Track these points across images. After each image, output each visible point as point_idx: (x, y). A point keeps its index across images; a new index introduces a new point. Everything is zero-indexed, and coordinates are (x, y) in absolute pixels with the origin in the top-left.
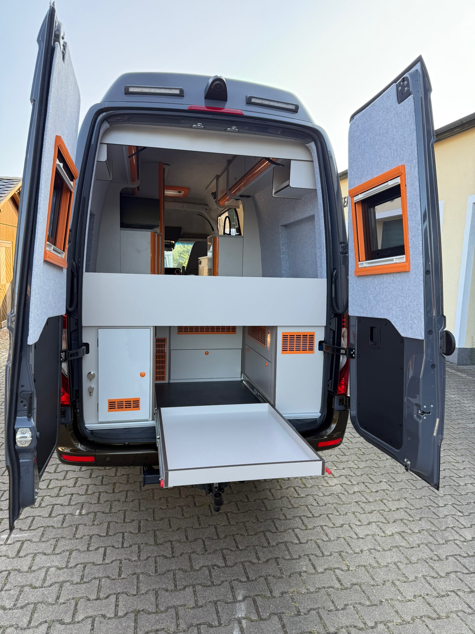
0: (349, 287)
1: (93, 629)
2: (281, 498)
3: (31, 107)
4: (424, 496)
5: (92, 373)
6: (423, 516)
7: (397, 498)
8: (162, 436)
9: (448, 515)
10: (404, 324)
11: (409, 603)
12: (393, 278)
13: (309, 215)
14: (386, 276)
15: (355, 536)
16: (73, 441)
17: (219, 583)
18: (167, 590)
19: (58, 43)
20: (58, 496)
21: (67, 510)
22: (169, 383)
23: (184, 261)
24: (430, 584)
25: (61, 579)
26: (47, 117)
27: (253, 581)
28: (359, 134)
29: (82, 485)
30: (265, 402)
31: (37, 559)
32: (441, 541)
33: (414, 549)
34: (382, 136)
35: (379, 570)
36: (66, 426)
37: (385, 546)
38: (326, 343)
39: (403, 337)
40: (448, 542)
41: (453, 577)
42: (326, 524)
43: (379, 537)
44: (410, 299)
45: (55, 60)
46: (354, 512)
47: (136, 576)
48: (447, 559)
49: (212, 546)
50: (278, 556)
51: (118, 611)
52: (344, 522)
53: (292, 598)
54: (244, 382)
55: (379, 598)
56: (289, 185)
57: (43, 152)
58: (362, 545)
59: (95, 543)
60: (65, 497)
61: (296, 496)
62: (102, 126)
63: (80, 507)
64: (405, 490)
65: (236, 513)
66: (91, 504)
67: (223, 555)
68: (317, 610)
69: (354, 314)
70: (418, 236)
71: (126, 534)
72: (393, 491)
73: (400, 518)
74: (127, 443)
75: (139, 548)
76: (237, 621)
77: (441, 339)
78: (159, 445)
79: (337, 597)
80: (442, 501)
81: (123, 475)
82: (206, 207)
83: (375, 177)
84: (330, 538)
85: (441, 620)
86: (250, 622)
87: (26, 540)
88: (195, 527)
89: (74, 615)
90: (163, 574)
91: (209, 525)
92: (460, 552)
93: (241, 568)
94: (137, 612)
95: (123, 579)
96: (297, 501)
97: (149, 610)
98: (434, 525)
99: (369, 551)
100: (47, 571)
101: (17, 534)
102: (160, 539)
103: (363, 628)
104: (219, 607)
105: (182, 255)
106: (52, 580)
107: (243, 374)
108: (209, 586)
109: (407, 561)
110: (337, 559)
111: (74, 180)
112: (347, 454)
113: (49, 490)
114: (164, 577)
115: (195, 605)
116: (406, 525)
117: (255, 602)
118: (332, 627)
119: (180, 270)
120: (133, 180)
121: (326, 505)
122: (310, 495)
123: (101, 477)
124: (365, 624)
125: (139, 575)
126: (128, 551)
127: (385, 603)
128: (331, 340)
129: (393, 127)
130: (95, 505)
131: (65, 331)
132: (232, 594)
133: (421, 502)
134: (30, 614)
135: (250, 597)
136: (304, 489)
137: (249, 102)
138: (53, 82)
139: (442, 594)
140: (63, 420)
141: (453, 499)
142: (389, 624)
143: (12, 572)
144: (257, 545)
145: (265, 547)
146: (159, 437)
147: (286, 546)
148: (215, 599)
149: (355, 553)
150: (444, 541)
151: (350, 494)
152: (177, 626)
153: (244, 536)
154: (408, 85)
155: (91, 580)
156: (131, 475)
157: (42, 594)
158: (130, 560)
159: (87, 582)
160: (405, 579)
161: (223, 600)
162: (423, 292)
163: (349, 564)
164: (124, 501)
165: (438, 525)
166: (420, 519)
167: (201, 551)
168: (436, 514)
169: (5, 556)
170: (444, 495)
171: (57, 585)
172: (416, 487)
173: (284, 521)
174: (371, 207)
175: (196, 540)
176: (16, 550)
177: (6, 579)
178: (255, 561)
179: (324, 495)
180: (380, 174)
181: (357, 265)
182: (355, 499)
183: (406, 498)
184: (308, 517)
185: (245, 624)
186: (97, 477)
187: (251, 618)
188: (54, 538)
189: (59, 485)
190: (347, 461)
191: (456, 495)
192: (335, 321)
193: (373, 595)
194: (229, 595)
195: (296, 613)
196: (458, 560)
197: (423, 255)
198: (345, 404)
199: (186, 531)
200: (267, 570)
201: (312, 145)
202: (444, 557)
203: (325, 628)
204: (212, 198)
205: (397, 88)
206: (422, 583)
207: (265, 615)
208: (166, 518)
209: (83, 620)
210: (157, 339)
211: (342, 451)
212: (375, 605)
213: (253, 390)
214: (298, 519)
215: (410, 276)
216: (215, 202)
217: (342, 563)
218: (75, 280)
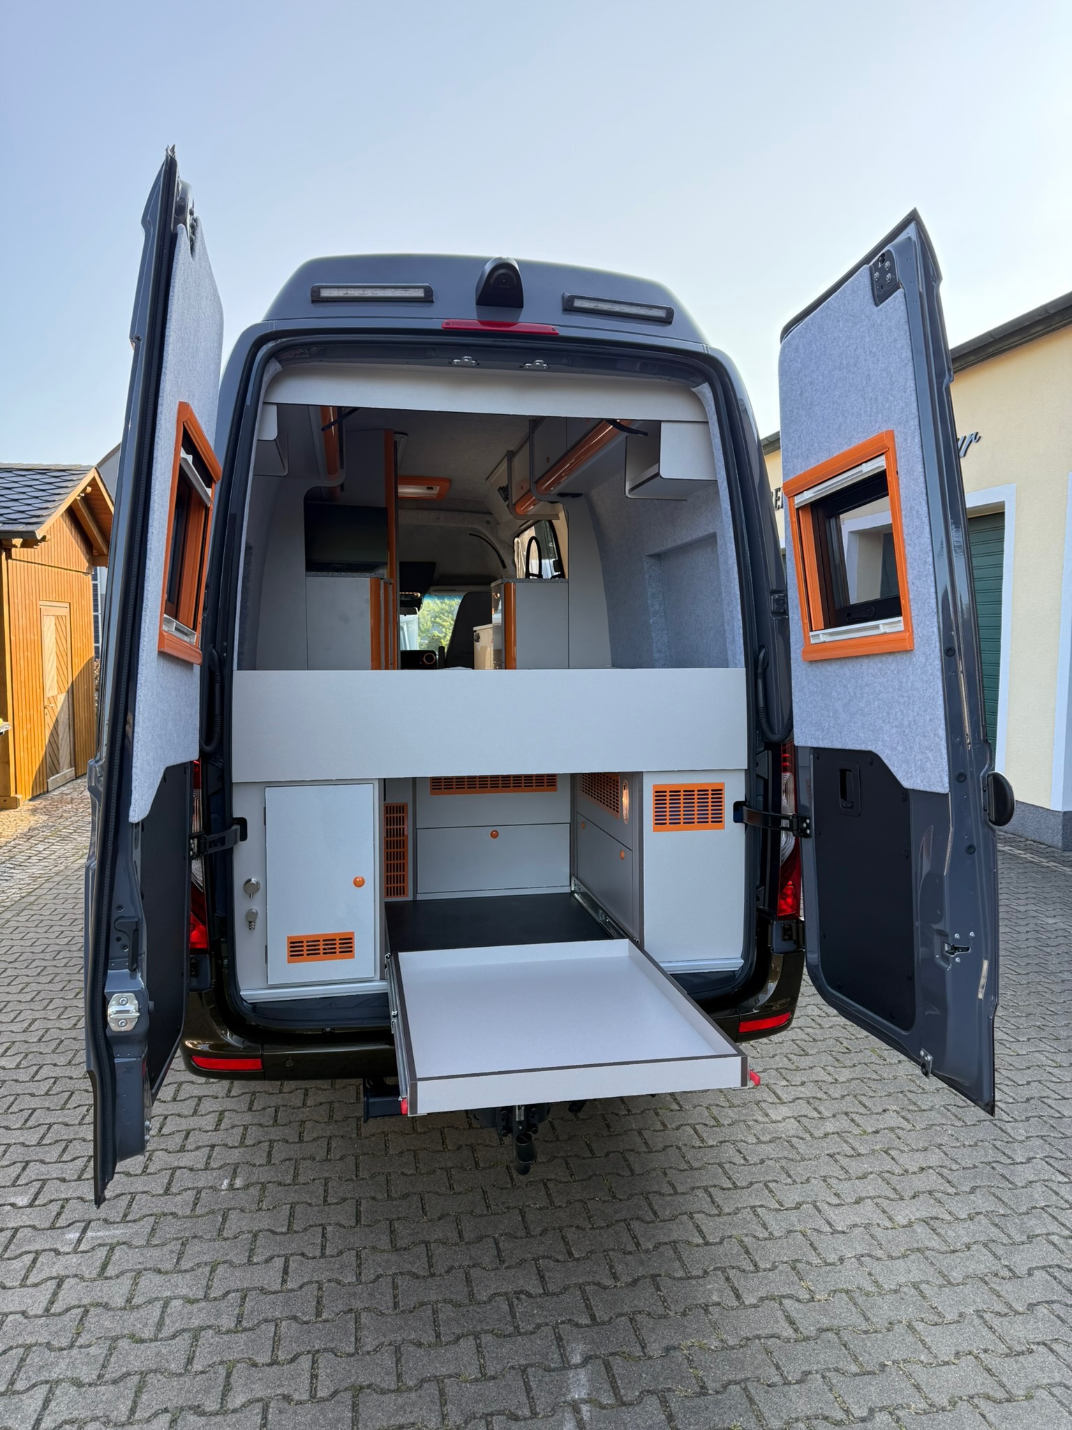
0: (793, 684)
1: (265, 1425)
2: (664, 1150)
3: (132, 352)
4: (982, 1141)
5: (253, 880)
6: (979, 1183)
7: (921, 1145)
8: (401, 1010)
9: (1035, 1182)
10: (907, 762)
11: (944, 1369)
12: (880, 665)
13: (706, 533)
14: (866, 660)
15: (828, 1229)
16: (216, 1027)
17: (530, 1328)
18: (420, 1345)
19: (184, 226)
20: (182, 1149)
21: (203, 1180)
22: (415, 901)
23: (442, 632)
24: (991, 1328)
25: (196, 1323)
26: (163, 370)
27: (604, 1323)
28: (800, 365)
29: (233, 1127)
30: (622, 937)
31: (144, 1282)
32: (1018, 1238)
33: (956, 1254)
34: (845, 370)
35: (879, 1300)
36: (200, 995)
37: (894, 1248)
38: (749, 806)
39: (906, 790)
40: (1034, 1240)
41: (1042, 1312)
42: (764, 1204)
43: (879, 1229)
44: (916, 709)
45: (177, 259)
46: (825, 1177)
47: (354, 1315)
48: (1030, 1275)
49: (515, 1252)
50: (657, 1272)
51: (316, 1387)
52: (801, 1199)
53: (688, 1359)
54: (576, 895)
55: (878, 1357)
56: (658, 474)
57: (156, 440)
58: (842, 1248)
59: (264, 1247)
60: (197, 1152)
61: (698, 1144)
62: (267, 368)
63: (231, 1174)
64: (938, 1128)
65: (566, 1182)
66: (254, 1165)
67: (539, 1270)
68: (742, 1383)
69: (805, 741)
70: (927, 576)
71: (329, 1229)
72: (913, 1130)
73: (928, 1188)
74: (328, 1029)
75: (358, 1256)
76: (571, 1408)
77: (984, 791)
78: (397, 1030)
79: (786, 1356)
80: (1023, 1150)
81: (321, 1104)
82: (488, 518)
83: (835, 455)
84: (771, 1234)
85: (1014, 1404)
86: (598, 1409)
87: (119, 1244)
88: (478, 1211)
89: (224, 1396)
90: (411, 1312)
91: (508, 1208)
92: (1061, 1259)
93: (579, 1298)
94: (358, 1390)
95: (326, 1321)
96: (699, 1156)
97: (382, 1386)
98: (1003, 1202)
99: (858, 1259)
100: (165, 1306)
101: (99, 1231)
102: (402, 1238)
103: (842, 1420)
104: (531, 1378)
105: (438, 620)
106: (177, 1325)
107: (573, 879)
108: (509, 1336)
109: (941, 1281)
110: (787, 1276)
111: (213, 485)
112: (810, 1052)
113: (162, 1139)
114: (414, 1316)
115: (480, 1375)
116: (940, 1202)
117: (608, 1367)
118: (775, 1418)
119: (435, 655)
120: (331, 471)
121: (762, 1162)
122: (728, 1141)
123: (273, 1109)
124: (847, 1411)
125: (360, 1314)
126: (335, 1263)
127: (891, 1368)
128: (761, 798)
129: (867, 353)
130: (261, 1168)
131: (198, 793)
132: (560, 1351)
133: (975, 1153)
134: (132, 1396)
135: (597, 1358)
136: (714, 1129)
137: (569, 307)
138: (175, 302)
139: (1019, 1348)
140: (194, 982)
141: (1047, 1146)
142: (900, 1413)
143: (92, 1309)
144: (613, 1250)
145: (630, 1253)
146: (396, 1012)
147: (675, 1250)
148: (523, 1362)
149: (827, 1264)
150: (1024, 1238)
151: (816, 1138)
152: (443, 1419)
153: (584, 1230)
154: (892, 270)
155: (258, 1325)
156: (336, 1105)
157: (157, 1355)
158: (338, 1282)
159: (250, 1329)
160: (936, 1319)
161: (539, 1363)
162: (941, 692)
163: (812, 1288)
164: (324, 1158)
165: (1011, 1203)
166: (973, 1190)
167: (491, 1262)
168: (1008, 1180)
169: (76, 1276)
170: (1027, 1138)
171: (186, 1335)
172: (964, 1121)
173: (671, 1198)
174: (830, 517)
175: (480, 1239)
176: (98, 1264)
177: (79, 1323)
178: (608, 1282)
179: (759, 1142)
180: (846, 448)
181: (807, 638)
182: (828, 1149)
183: (942, 1145)
184: (724, 1189)
185: (589, 1414)
186: (264, 1109)
187: (602, 1400)
188: (177, 1239)
189: (184, 1127)
190: (811, 1068)
191: (1054, 1137)
192: (766, 758)
193: (865, 1351)
194: (553, 1353)
195: (698, 1390)
196: (1055, 1278)
197: (938, 616)
198: (794, 937)
199: (458, 1221)
200: (633, 1300)
201: (705, 390)
202: (1024, 1270)
203: (760, 1421)
204: (498, 498)
205: (872, 275)
206: (974, 1326)
207: (630, 1395)
208: (415, 1194)
209: (243, 1406)
210: (387, 807)
211: (800, 1047)
212: (869, 1373)
213: (597, 913)
214: (700, 1193)
215: (914, 659)
216: (506, 508)
217: (799, 1285)
218: (217, 686)
